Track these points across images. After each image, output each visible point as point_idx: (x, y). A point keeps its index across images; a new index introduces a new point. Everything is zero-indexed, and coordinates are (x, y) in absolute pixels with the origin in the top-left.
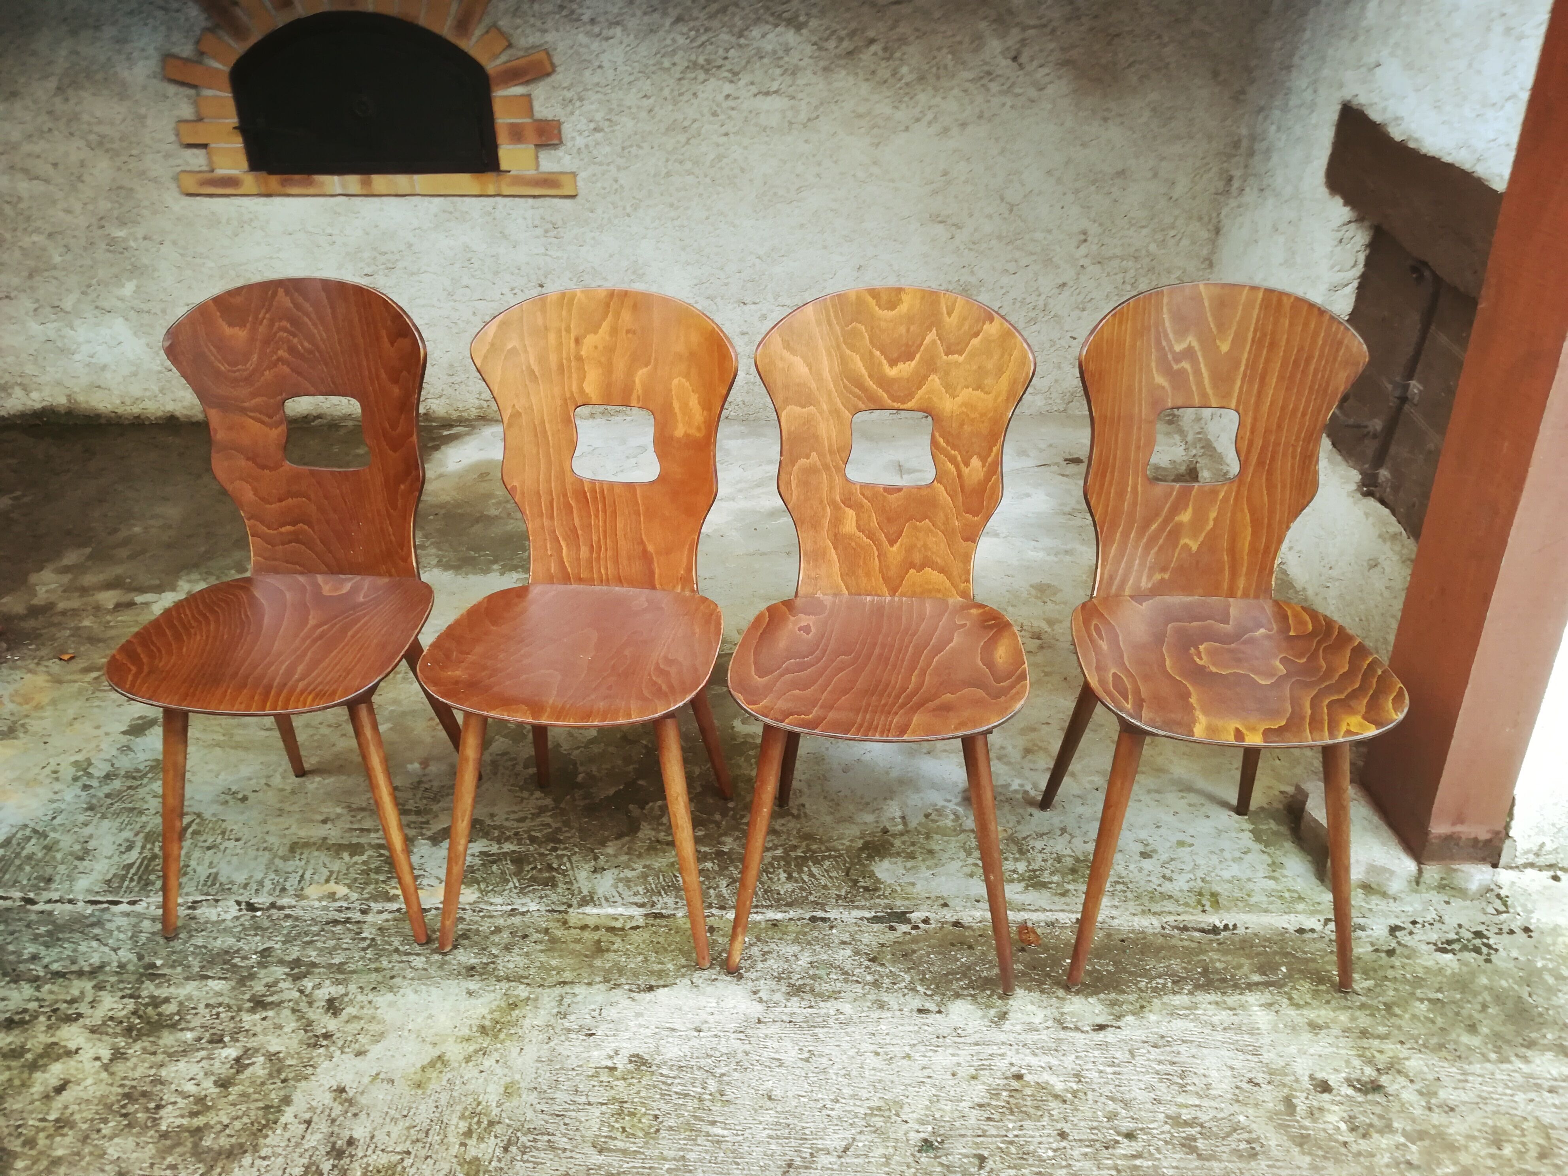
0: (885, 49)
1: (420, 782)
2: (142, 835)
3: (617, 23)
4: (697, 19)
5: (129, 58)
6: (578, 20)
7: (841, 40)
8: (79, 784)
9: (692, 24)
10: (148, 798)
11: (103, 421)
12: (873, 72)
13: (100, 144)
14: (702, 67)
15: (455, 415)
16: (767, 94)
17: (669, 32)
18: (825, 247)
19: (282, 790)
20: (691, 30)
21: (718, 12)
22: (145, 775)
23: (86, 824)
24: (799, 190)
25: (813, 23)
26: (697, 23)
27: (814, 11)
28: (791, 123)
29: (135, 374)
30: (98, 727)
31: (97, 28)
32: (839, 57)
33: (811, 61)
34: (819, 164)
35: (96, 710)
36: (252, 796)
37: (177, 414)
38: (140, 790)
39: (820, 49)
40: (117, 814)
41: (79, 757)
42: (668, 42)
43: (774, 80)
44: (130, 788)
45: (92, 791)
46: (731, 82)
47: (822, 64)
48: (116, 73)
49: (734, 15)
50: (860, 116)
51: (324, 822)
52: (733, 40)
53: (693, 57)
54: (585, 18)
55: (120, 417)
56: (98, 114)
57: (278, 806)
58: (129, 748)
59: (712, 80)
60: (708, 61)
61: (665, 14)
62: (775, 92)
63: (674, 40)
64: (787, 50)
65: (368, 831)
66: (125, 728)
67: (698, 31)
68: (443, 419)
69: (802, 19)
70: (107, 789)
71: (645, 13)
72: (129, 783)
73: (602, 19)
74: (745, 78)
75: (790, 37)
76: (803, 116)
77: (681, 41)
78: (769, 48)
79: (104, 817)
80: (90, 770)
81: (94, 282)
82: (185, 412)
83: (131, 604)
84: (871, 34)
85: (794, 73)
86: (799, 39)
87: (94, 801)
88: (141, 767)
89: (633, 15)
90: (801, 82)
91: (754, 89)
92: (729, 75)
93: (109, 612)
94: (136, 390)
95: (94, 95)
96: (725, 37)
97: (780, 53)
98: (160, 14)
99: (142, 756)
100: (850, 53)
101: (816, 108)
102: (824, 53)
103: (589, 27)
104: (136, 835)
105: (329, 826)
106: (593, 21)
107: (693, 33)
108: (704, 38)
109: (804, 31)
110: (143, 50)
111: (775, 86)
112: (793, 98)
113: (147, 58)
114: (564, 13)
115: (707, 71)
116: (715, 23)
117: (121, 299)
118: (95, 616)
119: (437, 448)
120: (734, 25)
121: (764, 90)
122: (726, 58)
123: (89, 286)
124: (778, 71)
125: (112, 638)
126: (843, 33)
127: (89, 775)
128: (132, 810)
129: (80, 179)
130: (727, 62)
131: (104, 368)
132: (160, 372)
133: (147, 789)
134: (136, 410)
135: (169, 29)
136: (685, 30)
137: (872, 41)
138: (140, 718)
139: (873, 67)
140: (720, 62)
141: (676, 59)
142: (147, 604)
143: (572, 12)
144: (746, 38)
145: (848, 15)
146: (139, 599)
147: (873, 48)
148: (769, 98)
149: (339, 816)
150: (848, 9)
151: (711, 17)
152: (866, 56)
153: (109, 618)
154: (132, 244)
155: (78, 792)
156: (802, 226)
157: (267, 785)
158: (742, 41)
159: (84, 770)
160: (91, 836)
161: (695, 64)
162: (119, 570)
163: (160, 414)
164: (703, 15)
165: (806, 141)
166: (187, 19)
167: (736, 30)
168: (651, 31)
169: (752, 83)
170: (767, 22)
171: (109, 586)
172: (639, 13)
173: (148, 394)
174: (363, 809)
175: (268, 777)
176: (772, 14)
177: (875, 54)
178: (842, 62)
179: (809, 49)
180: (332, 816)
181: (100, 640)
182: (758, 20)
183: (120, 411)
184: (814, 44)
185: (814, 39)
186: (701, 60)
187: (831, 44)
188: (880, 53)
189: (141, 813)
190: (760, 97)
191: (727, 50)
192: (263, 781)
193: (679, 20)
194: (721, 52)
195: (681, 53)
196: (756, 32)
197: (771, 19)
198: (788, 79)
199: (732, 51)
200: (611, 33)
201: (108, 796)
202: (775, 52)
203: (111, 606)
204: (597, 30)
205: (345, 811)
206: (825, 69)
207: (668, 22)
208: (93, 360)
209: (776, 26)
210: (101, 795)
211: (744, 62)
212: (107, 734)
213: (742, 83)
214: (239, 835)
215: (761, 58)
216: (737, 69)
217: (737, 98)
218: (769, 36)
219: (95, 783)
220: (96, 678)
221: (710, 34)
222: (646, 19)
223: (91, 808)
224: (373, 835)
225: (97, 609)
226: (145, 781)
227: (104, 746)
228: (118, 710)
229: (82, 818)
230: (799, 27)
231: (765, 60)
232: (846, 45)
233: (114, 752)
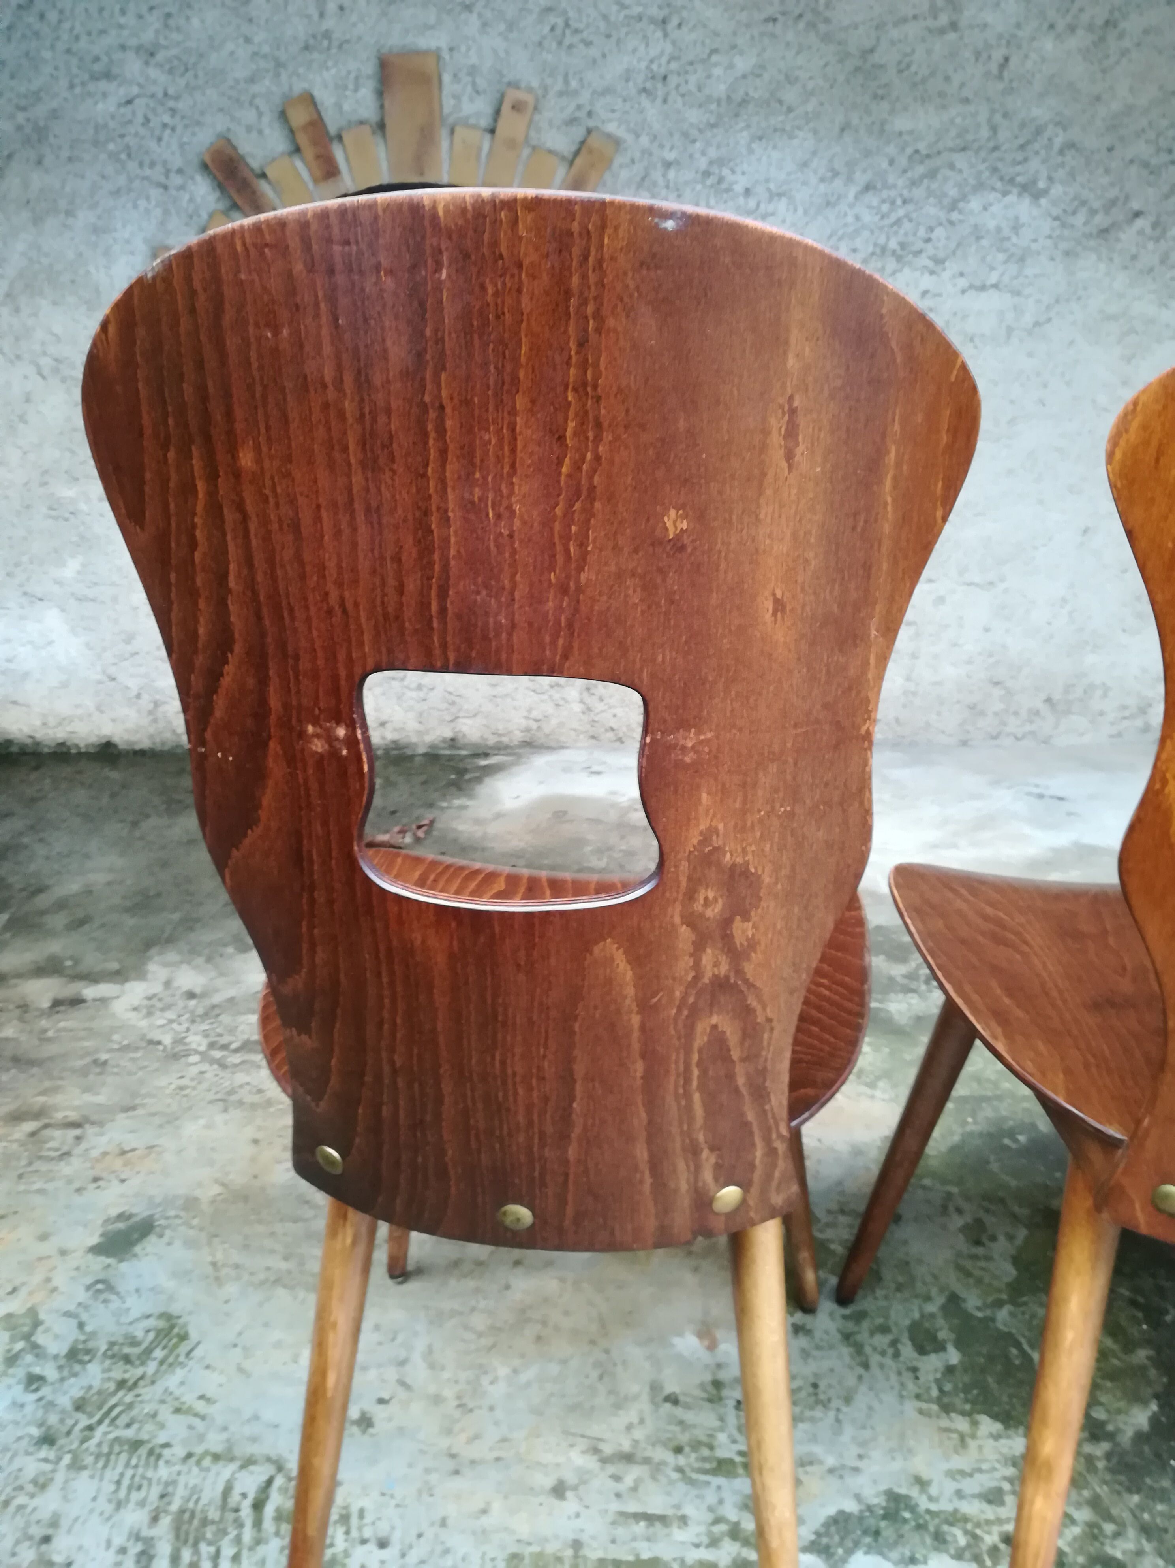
0: (1155, 225)
1: (717, 1384)
2: (166, 1521)
3: (780, 195)
4: (894, 186)
5: (107, 253)
6: (728, 190)
7: (1093, 212)
8: (19, 1372)
9: (885, 194)
10: (165, 1413)
11: (14, 749)
12: (1134, 258)
13: (56, 371)
14: (894, 252)
15: (492, 740)
16: (983, 288)
17: (851, 206)
18: (1041, 502)
19: (437, 1400)
20: (884, 201)
21: (923, 177)
22: (148, 1351)
23: (41, 1485)
24: (1012, 422)
25: (1057, 190)
26: (893, 193)
27: (1061, 173)
28: (1010, 330)
29: (64, 685)
30: (44, 1237)
31: (69, 213)
32: (1090, 236)
33: (1049, 242)
34: (1045, 386)
35: (38, 1200)
36: (379, 1413)
37: (116, 739)
38: (146, 1392)
39: (1064, 225)
40: (105, 1458)
41: (16, 1306)
42: (850, 219)
43: (992, 268)
44: (121, 1384)
45: (45, 1391)
46: (932, 273)
47: (1063, 246)
48: (88, 272)
49: (946, 179)
50: (1113, 318)
51: (559, 1491)
52: (942, 215)
53: (882, 240)
54: (739, 188)
55: (37, 744)
56: (57, 329)
57: (444, 1443)
58: (110, 1288)
59: (906, 270)
60: (903, 245)
61: (850, 179)
62: (995, 286)
63: (857, 218)
64: (1016, 227)
65: (663, 1519)
66: (95, 1240)
67: (893, 203)
68: (475, 745)
69: (1041, 184)
70: (74, 1389)
71: (822, 180)
72: (118, 1373)
73: (760, 190)
74: (952, 267)
75: (1024, 208)
76: (1028, 319)
77: (868, 217)
78: (991, 224)
79: (76, 1466)
80: (40, 1338)
81: (25, 559)
82: (126, 737)
83: (77, 1002)
84: (1136, 205)
85: (1022, 260)
86: (1035, 212)
87: (53, 1419)
88: (139, 1334)
89: (804, 183)
90: (1029, 271)
91: (963, 283)
92: (930, 264)
93: (42, 1013)
94: (63, 707)
95: (55, 303)
96: (932, 210)
97: (1006, 232)
98: (155, 193)
99: (136, 1306)
100: (1104, 232)
101: (1049, 308)
102: (1066, 232)
103: (741, 200)
104: (155, 1519)
105: (571, 1505)
106: (747, 192)
107: (885, 207)
108: (901, 212)
109: (1043, 201)
110: (128, 242)
111: (993, 278)
112: (1018, 293)
113: (132, 253)
114: (709, 182)
115: (899, 259)
116: (918, 193)
117: (59, 582)
118: (21, 1019)
119: (479, 780)
120: (945, 195)
121: (978, 283)
122: (928, 240)
123: (17, 565)
124: (1001, 257)
125: (51, 1059)
126: (1096, 205)
127: (36, 1349)
128: (136, 1445)
129: (22, 419)
130: (929, 246)
131: (26, 675)
132: (100, 682)
133: (159, 1388)
134: (60, 734)
135: (166, 212)
136: (875, 202)
137: (1137, 214)
138: (121, 1217)
139: (1134, 250)
140: (919, 245)
141: (858, 243)
142: (103, 1001)
143: (721, 180)
144: (960, 212)
145: (1105, 180)
146: (90, 992)
147: (1140, 223)
148: (984, 295)
149: (584, 1476)
150: (1107, 171)
151: (914, 183)
152: (1128, 236)
153: (44, 1023)
154: (83, 507)
155: (18, 1392)
156: (1010, 472)
157: (402, 1383)
158: (955, 216)
159: (27, 1337)
160: (54, 1523)
161: (884, 249)
162: (55, 947)
163: (93, 739)
164: (900, 183)
165: (1030, 355)
166: (191, 200)
167: (946, 201)
168: (828, 204)
169: (962, 275)
170: (993, 189)
171: (40, 971)
172: (813, 180)
173: (79, 712)
174: (628, 1458)
175: (402, 1363)
176: (1001, 179)
177: (1141, 232)
178: (1092, 243)
179: (1047, 226)
180: (570, 1478)
181: (32, 1063)
182: (980, 187)
183: (39, 735)
184: (1056, 218)
185: (1055, 212)
186: (893, 244)
187: (1079, 219)
188: (1148, 230)
189: (154, 1455)
190: (972, 293)
191: (931, 229)
192: (391, 1374)
193: (868, 187)
194: (922, 232)
195: (866, 233)
196: (974, 204)
197: (999, 185)
198: (1013, 268)
199: (939, 232)
200: (771, 208)
201: (79, 1406)
202: (999, 230)
203: (46, 1004)
204: (752, 203)
205: (590, 1462)
206: (1067, 253)
207: (852, 192)
208: (11, 666)
209: (1005, 194)
210: (65, 1401)
211: (953, 245)
212: (63, 1253)
213: (946, 275)
214: (383, 1528)
215: (979, 238)
216: (941, 255)
217: (940, 295)
218: (994, 209)
219: (50, 1371)
220: (33, 1134)
221: (910, 207)
222: (822, 187)
223: (48, 1440)
224: (680, 1535)
225: (24, 1007)
226: (151, 1367)
227: (59, 1280)
228: (78, 1200)
229: (31, 1466)
230: (1037, 196)
231: (984, 242)
232: (1100, 220)
233: (82, 1296)
